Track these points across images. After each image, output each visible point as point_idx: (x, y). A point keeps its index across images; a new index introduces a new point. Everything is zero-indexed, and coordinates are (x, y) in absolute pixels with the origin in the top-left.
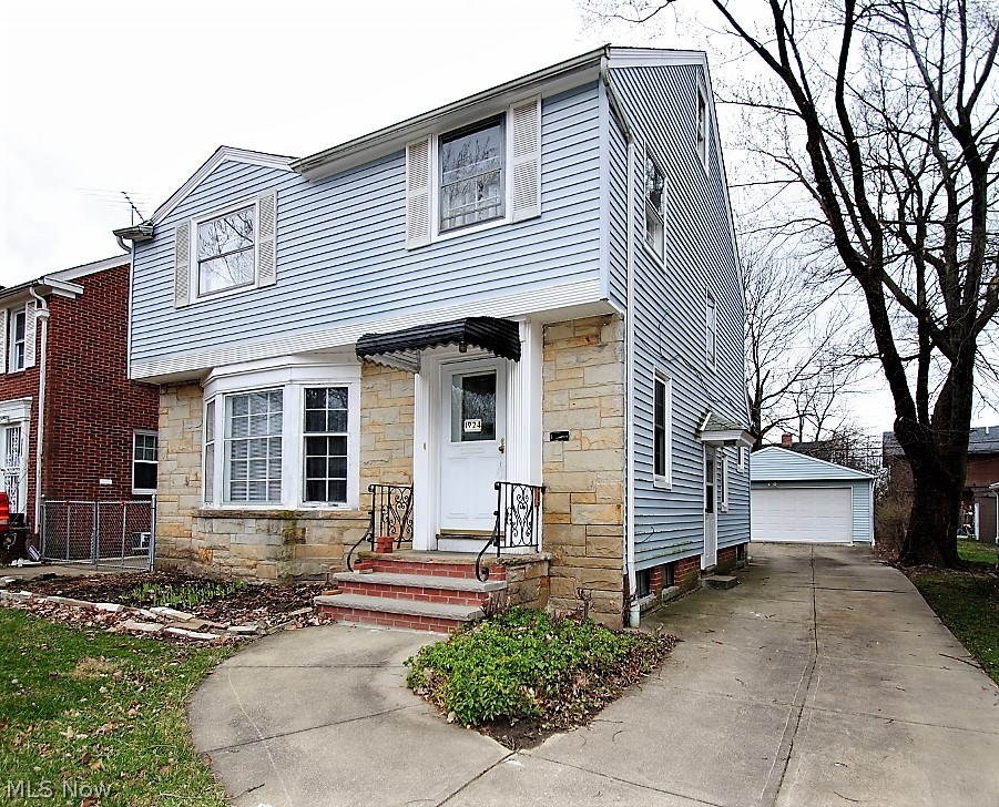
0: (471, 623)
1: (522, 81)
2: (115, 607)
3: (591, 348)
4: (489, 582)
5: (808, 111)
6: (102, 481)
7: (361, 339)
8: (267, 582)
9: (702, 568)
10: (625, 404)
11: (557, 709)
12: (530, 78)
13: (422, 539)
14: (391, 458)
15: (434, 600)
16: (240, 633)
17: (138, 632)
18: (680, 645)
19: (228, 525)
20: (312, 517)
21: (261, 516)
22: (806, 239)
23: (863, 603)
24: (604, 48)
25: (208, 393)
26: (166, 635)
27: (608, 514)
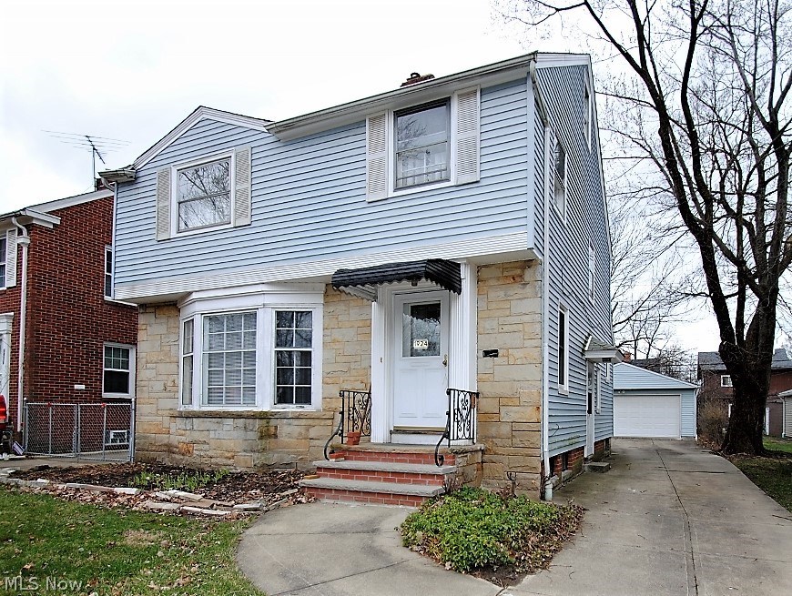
0: (434, 498)
1: (467, 74)
2: (133, 491)
3: (516, 285)
4: (444, 467)
5: (660, 106)
6: (76, 387)
7: (336, 273)
8: (244, 470)
9: (585, 456)
10: (542, 329)
11: (522, 558)
12: (473, 72)
13: (379, 434)
14: (349, 369)
15: (400, 481)
16: (246, 510)
17: (160, 510)
18: (587, 512)
19: (208, 423)
20: (284, 416)
21: (239, 416)
22: (651, 202)
23: (707, 481)
24: (533, 54)
25: (186, 312)
26: (183, 513)
27: (529, 414)
